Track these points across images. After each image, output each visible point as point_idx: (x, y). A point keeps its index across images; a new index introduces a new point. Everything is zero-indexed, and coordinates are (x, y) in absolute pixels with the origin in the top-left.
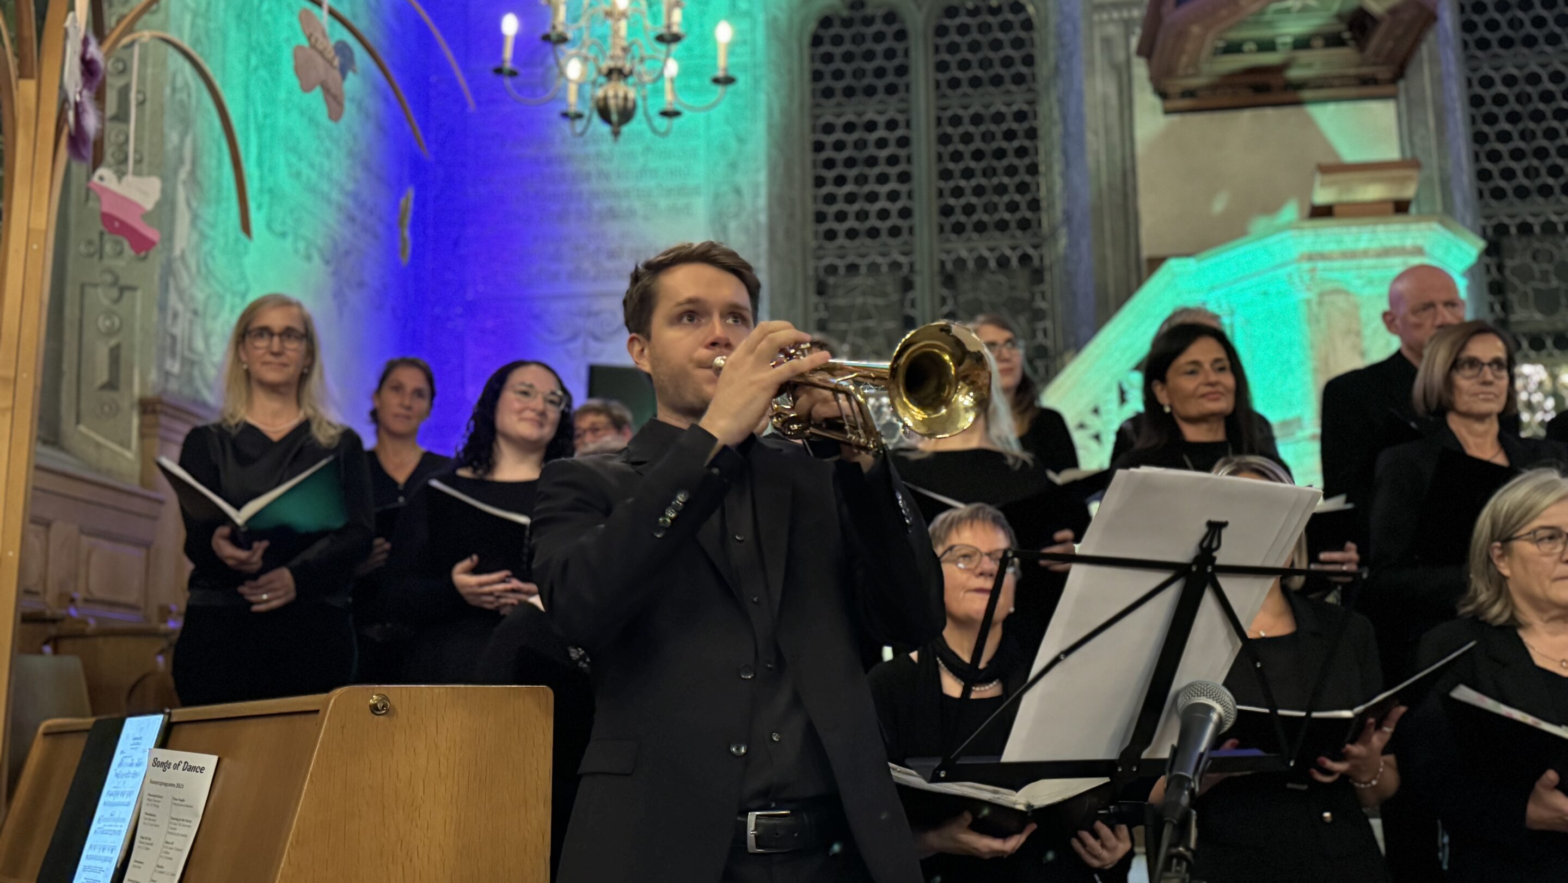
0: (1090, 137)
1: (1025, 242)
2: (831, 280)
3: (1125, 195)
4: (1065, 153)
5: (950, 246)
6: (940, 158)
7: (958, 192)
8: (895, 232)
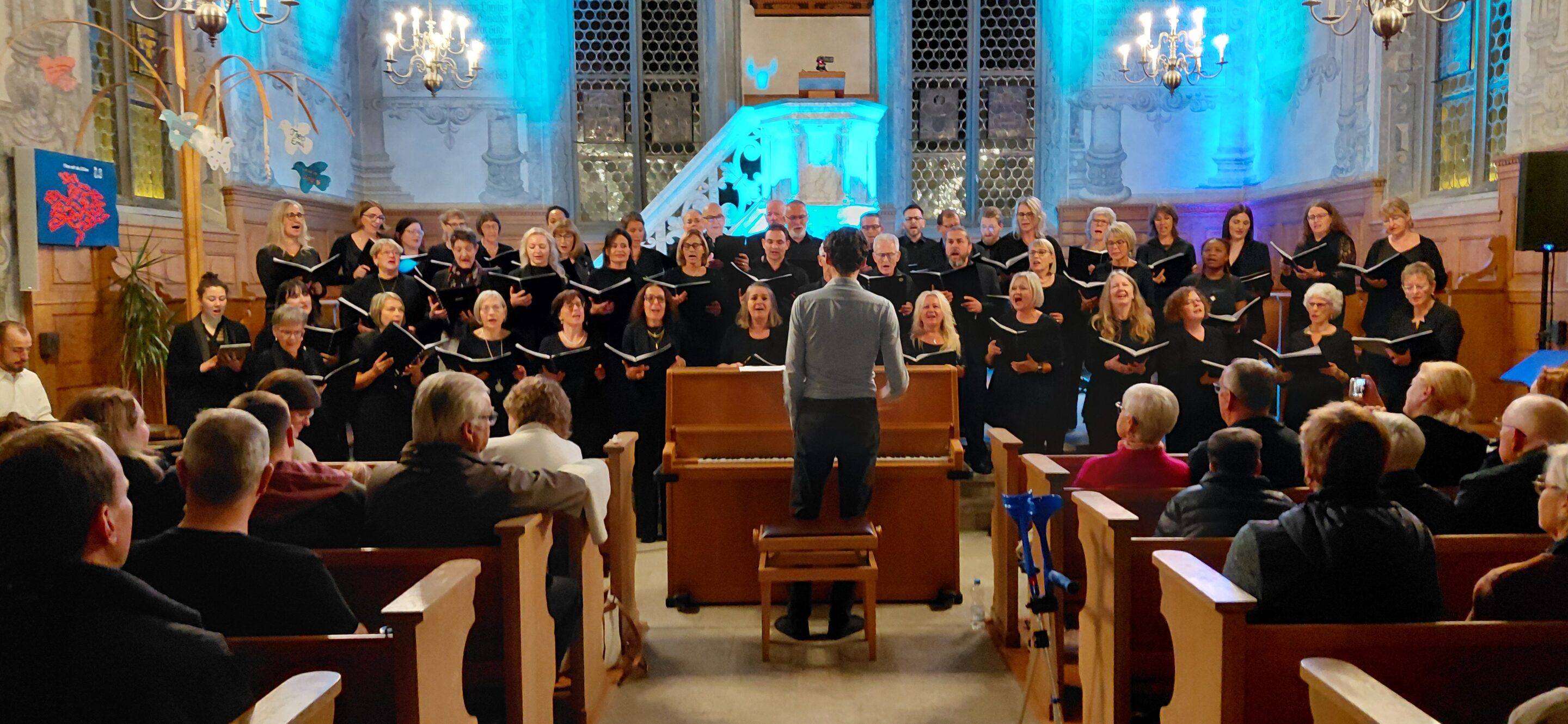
0: (717, 25)
1: (688, 77)
2: (585, 93)
3: (735, 59)
4: (707, 31)
5: (648, 77)
6: (644, 25)
7: (653, 47)
8: (620, 67)
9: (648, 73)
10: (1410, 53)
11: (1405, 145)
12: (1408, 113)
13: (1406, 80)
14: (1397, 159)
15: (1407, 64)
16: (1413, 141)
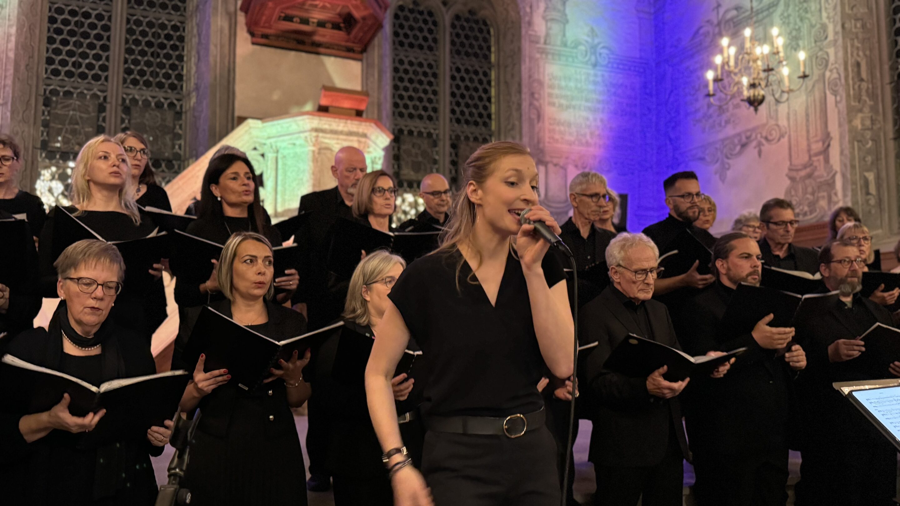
0: (212, 47)
1: (172, 96)
2: (53, 99)
3: (229, 82)
4: (198, 53)
5: (129, 91)
6: (127, 41)
7: (136, 62)
8: (96, 78)
9: (128, 87)
10: (870, 115)
11: (873, 189)
12: (872, 163)
13: (868, 137)
14: (867, 201)
15: (868, 123)
16: (879, 187)
